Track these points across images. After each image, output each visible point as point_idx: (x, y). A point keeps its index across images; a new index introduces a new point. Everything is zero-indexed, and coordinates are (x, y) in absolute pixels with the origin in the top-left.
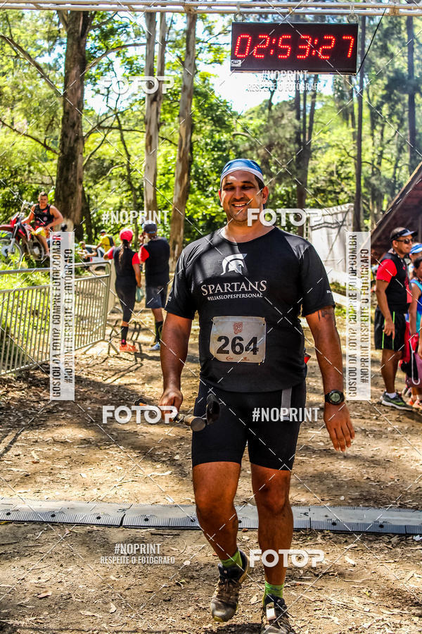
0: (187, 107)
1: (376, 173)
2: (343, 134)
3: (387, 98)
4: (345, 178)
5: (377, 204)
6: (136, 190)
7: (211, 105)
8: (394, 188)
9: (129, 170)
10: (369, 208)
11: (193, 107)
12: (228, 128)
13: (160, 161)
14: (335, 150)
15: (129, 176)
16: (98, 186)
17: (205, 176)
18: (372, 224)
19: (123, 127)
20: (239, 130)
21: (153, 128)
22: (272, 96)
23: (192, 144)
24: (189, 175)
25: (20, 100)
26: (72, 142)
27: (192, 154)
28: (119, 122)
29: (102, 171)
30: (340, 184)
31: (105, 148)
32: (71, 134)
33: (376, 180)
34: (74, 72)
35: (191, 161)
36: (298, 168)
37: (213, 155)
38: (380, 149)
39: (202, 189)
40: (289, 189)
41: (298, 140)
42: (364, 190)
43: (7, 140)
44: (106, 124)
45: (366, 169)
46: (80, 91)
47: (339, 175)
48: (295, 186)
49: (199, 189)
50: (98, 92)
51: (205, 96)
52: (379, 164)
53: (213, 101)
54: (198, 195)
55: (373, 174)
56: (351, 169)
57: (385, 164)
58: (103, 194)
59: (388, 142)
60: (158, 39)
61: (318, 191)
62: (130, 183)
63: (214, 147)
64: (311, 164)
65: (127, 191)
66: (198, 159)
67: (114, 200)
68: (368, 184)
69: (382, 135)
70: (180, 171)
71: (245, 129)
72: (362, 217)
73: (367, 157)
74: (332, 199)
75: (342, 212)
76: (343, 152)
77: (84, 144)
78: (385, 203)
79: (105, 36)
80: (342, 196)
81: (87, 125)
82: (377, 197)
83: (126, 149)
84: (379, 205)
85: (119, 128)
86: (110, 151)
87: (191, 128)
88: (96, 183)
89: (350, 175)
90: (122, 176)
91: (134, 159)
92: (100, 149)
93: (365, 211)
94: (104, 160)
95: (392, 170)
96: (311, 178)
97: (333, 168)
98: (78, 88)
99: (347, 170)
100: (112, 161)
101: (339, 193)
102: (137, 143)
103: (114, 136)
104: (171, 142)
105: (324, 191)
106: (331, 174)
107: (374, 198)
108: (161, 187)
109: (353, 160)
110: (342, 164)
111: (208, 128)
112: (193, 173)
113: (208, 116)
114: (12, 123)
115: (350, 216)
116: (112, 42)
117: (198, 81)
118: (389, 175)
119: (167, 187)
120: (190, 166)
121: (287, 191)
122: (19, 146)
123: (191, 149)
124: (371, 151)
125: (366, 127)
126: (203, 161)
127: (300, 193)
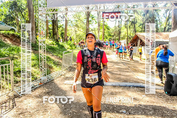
0: (104, 27)
1: (130, 35)
2: (126, 30)
3: (131, 25)
12: (110, 30)
13: (100, 35)
14: (124, 32)
21: (99, 30)
22: (115, 25)
23: (104, 32)
25: (81, 27)
26: (87, 32)
34: (87, 23)
35: (104, 35)
36: (119, 35)
38: (131, 32)
40: (118, 38)
41: (119, 31)
44: (93, 30)
50: (92, 25)
53: (107, 26)
54: (106, 39)
60: (99, 18)
61: (122, 38)
64: (121, 34)
66: (105, 34)
68: (129, 37)
69: (131, 30)
71: (112, 30)
72: (128, 41)
73: (129, 33)
74: (124, 39)
75: (125, 41)
76: (126, 32)
79: (93, 18)
81: (90, 30)
82: (130, 38)
87: (104, 30)
96: (121, 36)
99: (126, 35)
102: (97, 32)
103: (94, 31)
104: (101, 32)
106: (124, 36)
111: (107, 30)
113: (107, 28)
116: (93, 19)
117: (105, 24)
119: (101, 38)
122: (81, 33)
125: (128, 29)
126: (106, 34)
127: (120, 38)
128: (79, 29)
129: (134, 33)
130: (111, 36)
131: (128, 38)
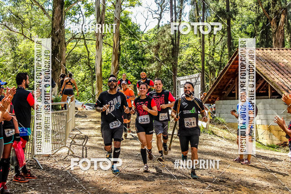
1: (212, 58)
3: (216, 22)
4: (196, 62)
5: (213, 74)
6: (93, 69)
7: (129, 27)
8: (221, 67)
9: (89, 60)
10: (208, 76)
11: (120, 28)
12: (138, 38)
13: (104, 55)
14: (191, 48)
15: (89, 63)
16: (73, 67)
17: (127, 62)
18: (210, 84)
19: (86, 38)
20: (143, 39)
21: (100, 39)
22: (159, 22)
23: (120, 46)
24: (119, 61)
25: (34, 25)
26: (57, 43)
27: (120, 51)
28: (84, 36)
29: (75, 60)
30: (194, 65)
31: (77, 49)
32: (56, 40)
33: (212, 62)
34: (57, 8)
35: (119, 55)
36: (172, 57)
37: (131, 52)
38: (214, 47)
39: (125, 68)
40: (169, 67)
41: (172, 43)
42: (206, 67)
43: (27, 45)
44: (77, 37)
45: (207, 57)
46: (61, 18)
47: (193, 61)
48: (171, 67)
49: (124, 68)
50: (73, 21)
51: (126, 22)
52: (213, 55)
53: (130, 25)
54: (124, 71)
55: (210, 59)
56: (199, 57)
57: (216, 55)
58: (76, 71)
59: (218, 44)
61: (183, 68)
62: (89, 66)
63: (131, 47)
64: (179, 55)
65: (88, 70)
66: (124, 54)
67: (82, 74)
68: (208, 64)
69: (214, 40)
70: (114, 59)
71: (147, 39)
72: (205, 81)
73: (207, 51)
74: (190, 73)
75: (195, 78)
76: (195, 49)
77: (66, 47)
78: (216, 74)
80: (195, 71)
81: (68, 36)
83: (87, 49)
84: (214, 75)
85: (84, 38)
86: (79, 50)
87: (119, 38)
88: (72, 66)
89: (199, 61)
90: (86, 62)
91: (91, 54)
92: (74, 49)
93: (206, 78)
94: (76, 55)
95: (219, 58)
96: (179, 62)
97: (190, 57)
98: (60, 16)
99: (198, 58)
100: (81, 55)
101: (193, 69)
102: (92, 48)
103: (82, 43)
104: (109, 45)
105: (186, 69)
106: (189, 60)
107: (211, 71)
108: (105, 67)
109: (200, 53)
110: (195, 55)
111: (128, 38)
112: (121, 60)
113: (128, 32)
114: (31, 37)
115: (200, 79)
117: (122, 15)
118: (218, 59)
119: (107, 67)
120: (119, 57)
121: (167, 69)
123: (120, 48)
124: (209, 48)
126: (126, 54)
127: (174, 70)
128: (27, 33)
129: (227, 50)
130: (142, 60)
131: (203, 67)
